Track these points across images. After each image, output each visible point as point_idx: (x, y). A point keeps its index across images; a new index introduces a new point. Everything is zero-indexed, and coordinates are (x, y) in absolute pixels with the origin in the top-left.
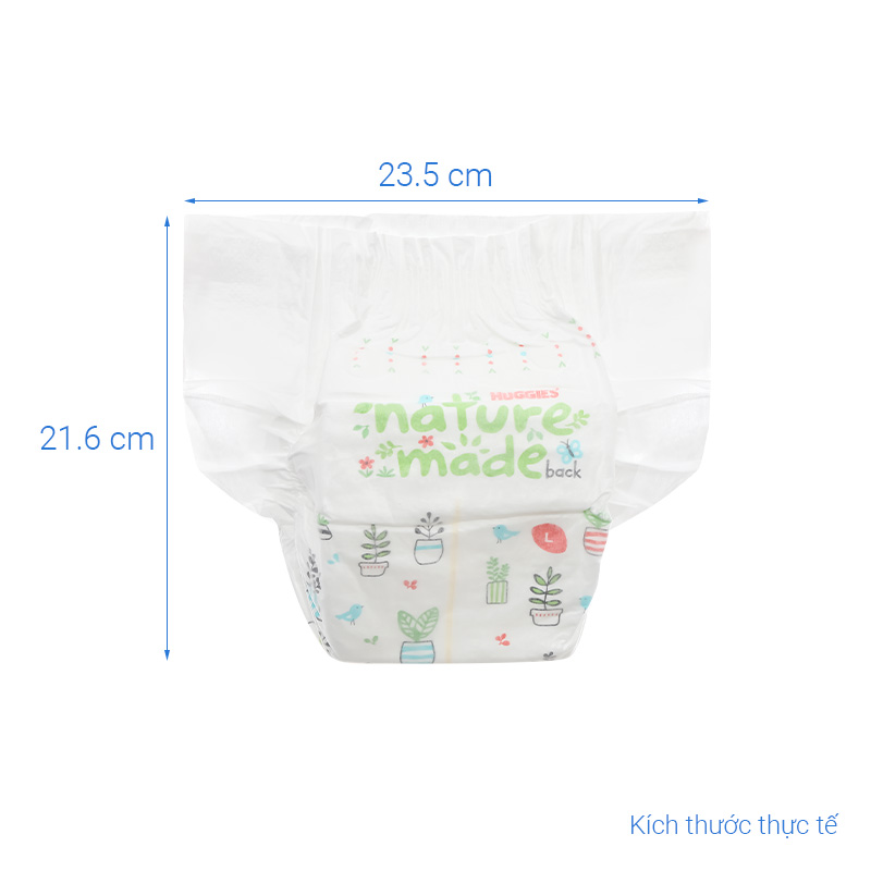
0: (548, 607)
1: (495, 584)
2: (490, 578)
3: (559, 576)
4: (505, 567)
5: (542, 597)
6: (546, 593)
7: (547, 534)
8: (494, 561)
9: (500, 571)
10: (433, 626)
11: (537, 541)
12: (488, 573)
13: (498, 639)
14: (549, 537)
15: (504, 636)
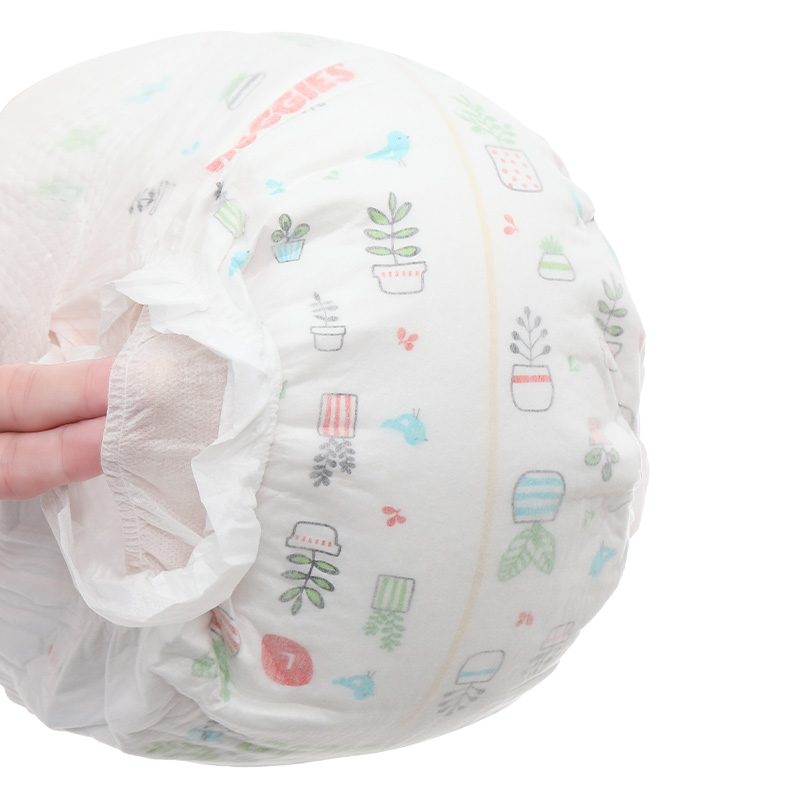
0: (309, 555)
1: (394, 606)
2: (401, 619)
3: (283, 598)
4: (370, 630)
5: (316, 572)
6: (308, 576)
7: (289, 667)
8: (389, 644)
9: (382, 626)
10: (510, 550)
11: (308, 661)
12: (402, 629)
13: (402, 520)
14: (286, 661)
15: (391, 522)
